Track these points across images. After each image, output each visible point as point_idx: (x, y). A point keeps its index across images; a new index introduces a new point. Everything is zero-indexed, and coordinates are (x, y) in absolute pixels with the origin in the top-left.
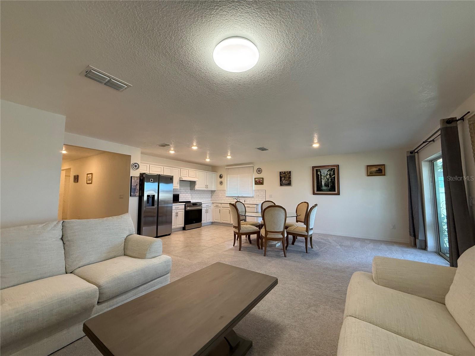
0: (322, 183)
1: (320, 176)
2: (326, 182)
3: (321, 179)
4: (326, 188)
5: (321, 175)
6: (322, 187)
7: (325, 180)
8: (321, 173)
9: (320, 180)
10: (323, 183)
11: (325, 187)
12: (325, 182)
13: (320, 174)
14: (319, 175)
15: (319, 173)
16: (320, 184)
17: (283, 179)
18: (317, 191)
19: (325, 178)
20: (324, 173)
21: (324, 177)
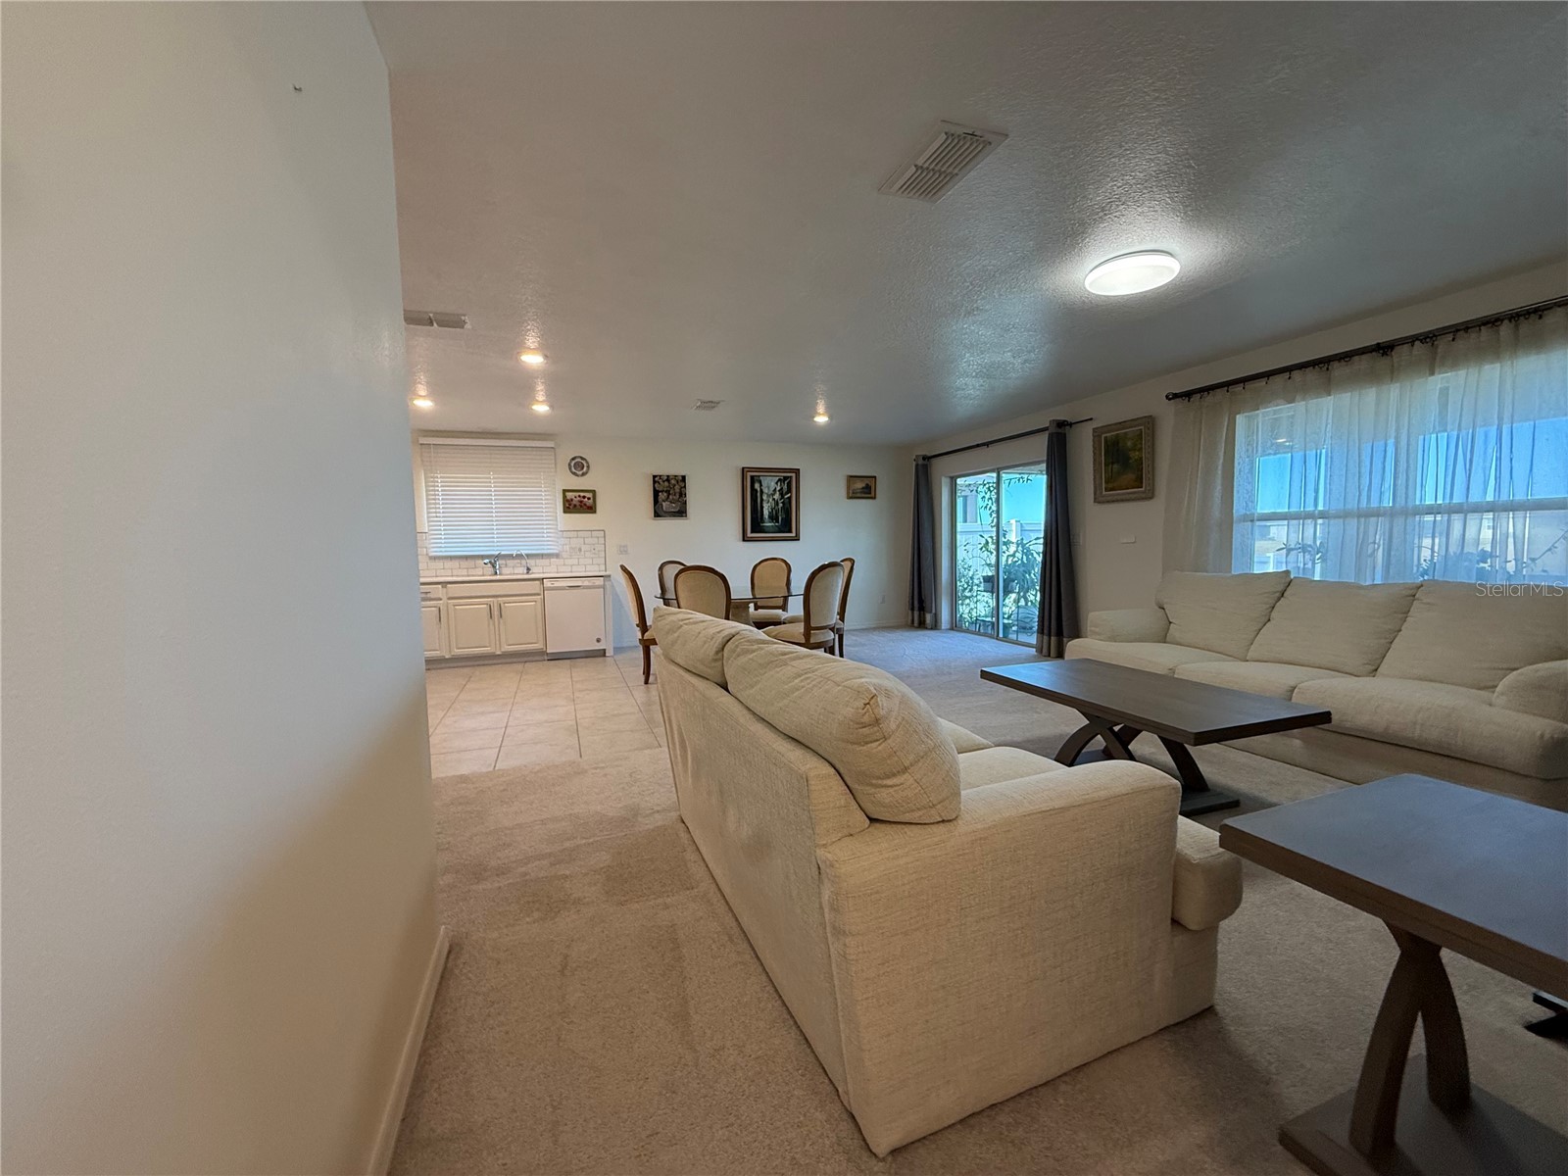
1: (759, 494)
3: (762, 500)
4: (773, 524)
5: (761, 490)
6: (764, 522)
7: (769, 504)
8: (761, 485)
9: (759, 504)
10: (766, 512)
11: (770, 522)
12: (770, 510)
14: (756, 491)
15: (757, 486)
16: (759, 514)
17: (662, 496)
18: (752, 530)
19: (771, 500)
20: (769, 488)
21: (768, 496)
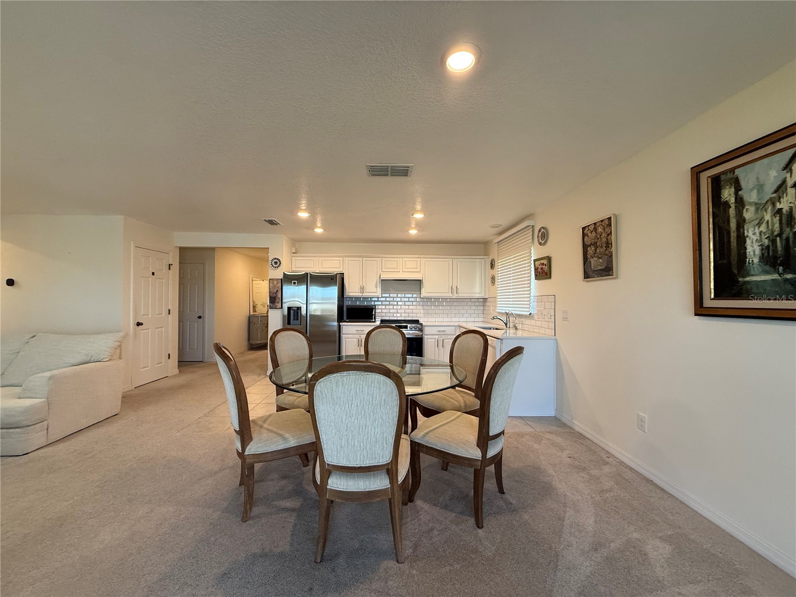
0: (749, 250)
1: (732, 211)
2: (773, 241)
3: (741, 223)
4: (776, 276)
5: (740, 203)
6: (749, 275)
7: (763, 228)
8: (738, 188)
9: (733, 235)
10: (753, 250)
11: (767, 273)
12: (766, 242)
13: (733, 200)
14: (727, 205)
15: (728, 194)
16: (734, 258)
18: (719, 295)
19: (768, 217)
20: (760, 187)
21: (760, 207)
